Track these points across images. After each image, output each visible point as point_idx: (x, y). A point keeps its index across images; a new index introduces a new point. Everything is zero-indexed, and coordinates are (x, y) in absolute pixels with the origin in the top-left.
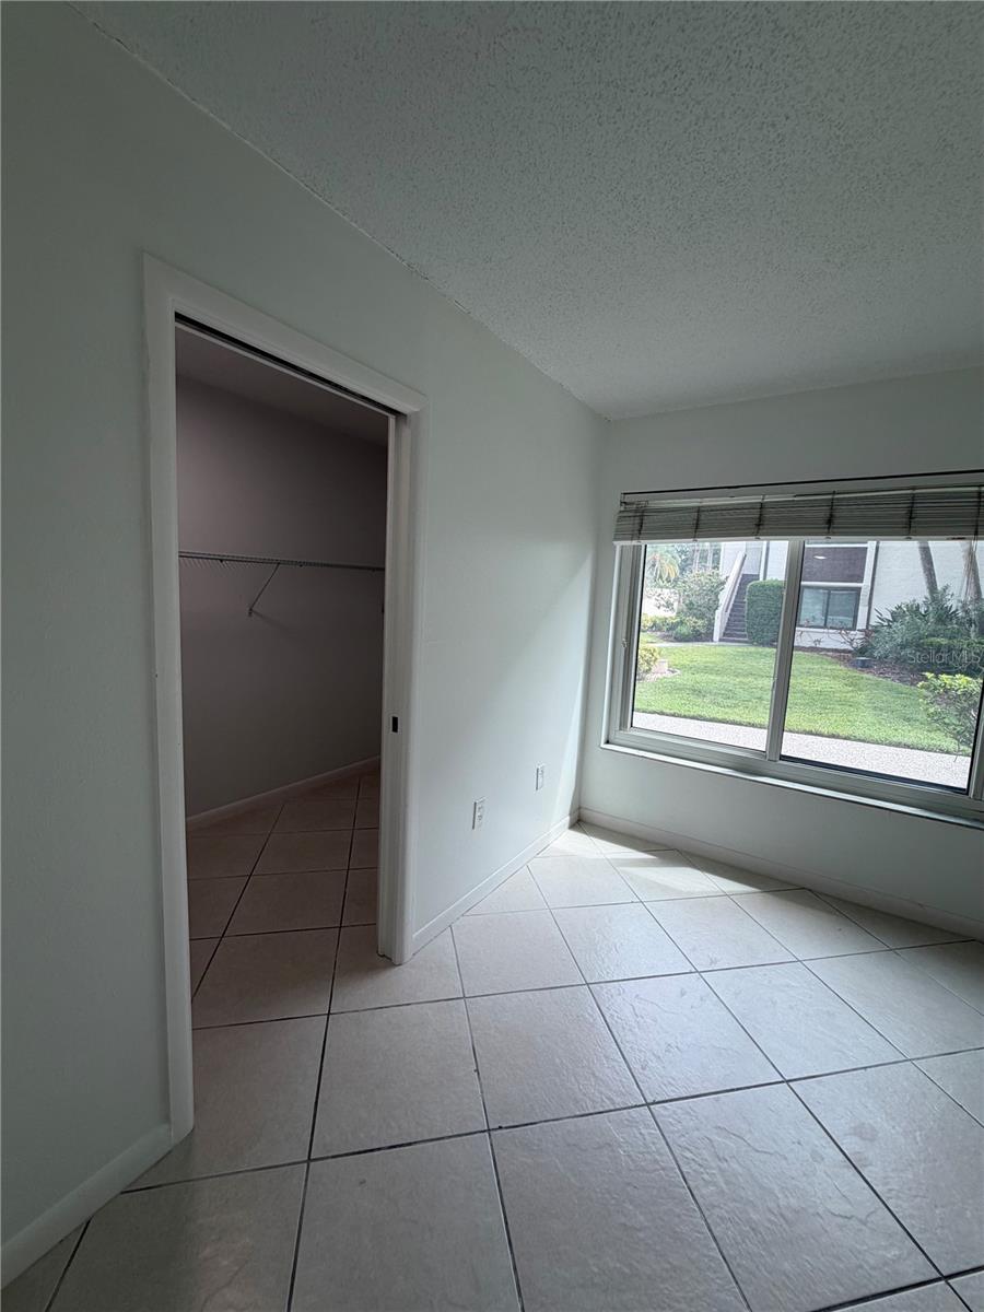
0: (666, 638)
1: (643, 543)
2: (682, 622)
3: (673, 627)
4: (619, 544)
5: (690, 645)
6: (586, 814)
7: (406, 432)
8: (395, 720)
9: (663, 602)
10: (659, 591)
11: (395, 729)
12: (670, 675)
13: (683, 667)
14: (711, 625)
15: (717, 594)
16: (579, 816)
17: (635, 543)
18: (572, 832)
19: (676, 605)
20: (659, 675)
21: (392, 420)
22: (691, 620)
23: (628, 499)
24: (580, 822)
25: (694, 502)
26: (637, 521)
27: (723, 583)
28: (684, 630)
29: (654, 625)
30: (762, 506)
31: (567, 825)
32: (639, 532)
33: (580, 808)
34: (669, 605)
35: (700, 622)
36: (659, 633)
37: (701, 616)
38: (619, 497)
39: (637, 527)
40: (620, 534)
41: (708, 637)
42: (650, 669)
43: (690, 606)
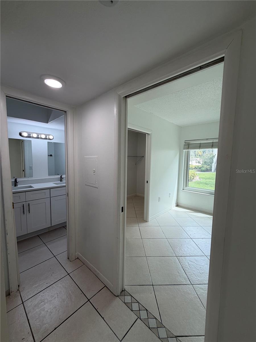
0: (198, 171)
1: (189, 150)
2: (203, 167)
3: (200, 168)
4: (184, 150)
5: (205, 172)
6: (179, 204)
7: (149, 136)
8: (147, 181)
9: (197, 162)
10: (196, 158)
11: (147, 183)
12: (199, 180)
13: (203, 178)
14: (211, 167)
15: (213, 159)
16: (178, 204)
17: (188, 150)
18: (176, 207)
19: (201, 162)
20: (196, 180)
21: (147, 134)
22: (205, 166)
23: (186, 142)
24: (177, 205)
25: (199, 142)
26: (188, 146)
27: (214, 156)
28: (203, 169)
29: (195, 167)
30: (213, 143)
31: (175, 206)
32: (188, 148)
33: (178, 203)
34: (199, 162)
35: (208, 167)
36: (196, 170)
37: (209, 165)
38: (184, 142)
39: (188, 147)
40: (184, 149)
41: (211, 170)
42: (194, 178)
43: (205, 162)
